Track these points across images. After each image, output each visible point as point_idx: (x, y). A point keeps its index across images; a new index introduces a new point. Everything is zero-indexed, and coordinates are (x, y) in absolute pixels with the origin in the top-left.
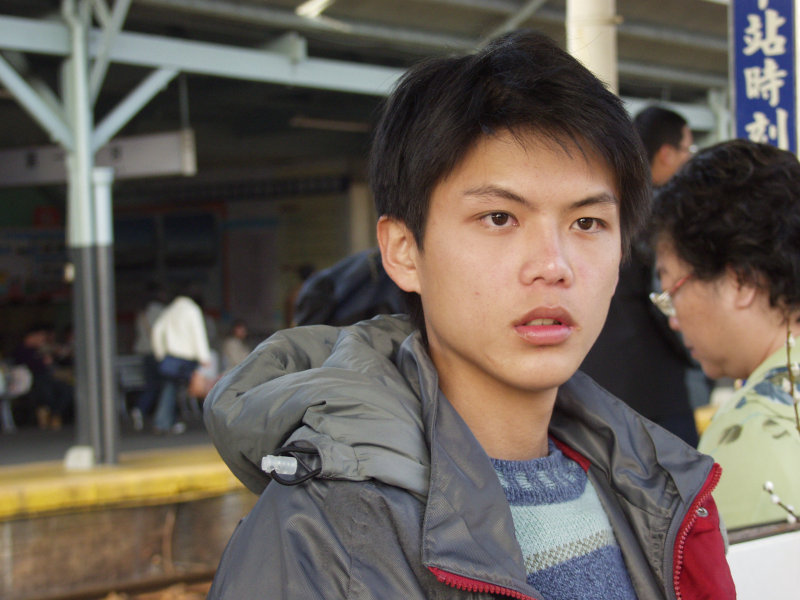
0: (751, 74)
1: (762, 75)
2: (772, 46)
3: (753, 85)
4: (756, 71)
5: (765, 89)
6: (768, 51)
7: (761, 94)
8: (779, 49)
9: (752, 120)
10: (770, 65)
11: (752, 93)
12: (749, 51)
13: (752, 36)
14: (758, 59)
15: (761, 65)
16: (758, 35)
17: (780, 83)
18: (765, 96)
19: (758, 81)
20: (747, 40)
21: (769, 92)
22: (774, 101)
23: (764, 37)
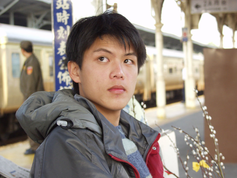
0: (59, 15)
1: (62, 15)
2: (65, 6)
3: (59, 18)
4: (60, 14)
5: (63, 19)
6: (64, 8)
7: (62, 21)
8: (67, 8)
9: (59, 29)
10: (65, 12)
11: (59, 20)
12: (58, 8)
13: (59, 3)
14: (61, 10)
15: (62, 12)
16: (61, 3)
17: (68, 18)
18: (63, 22)
19: (61, 17)
20: (57, 4)
21: (64, 20)
22: (66, 23)
23: (63, 4)
